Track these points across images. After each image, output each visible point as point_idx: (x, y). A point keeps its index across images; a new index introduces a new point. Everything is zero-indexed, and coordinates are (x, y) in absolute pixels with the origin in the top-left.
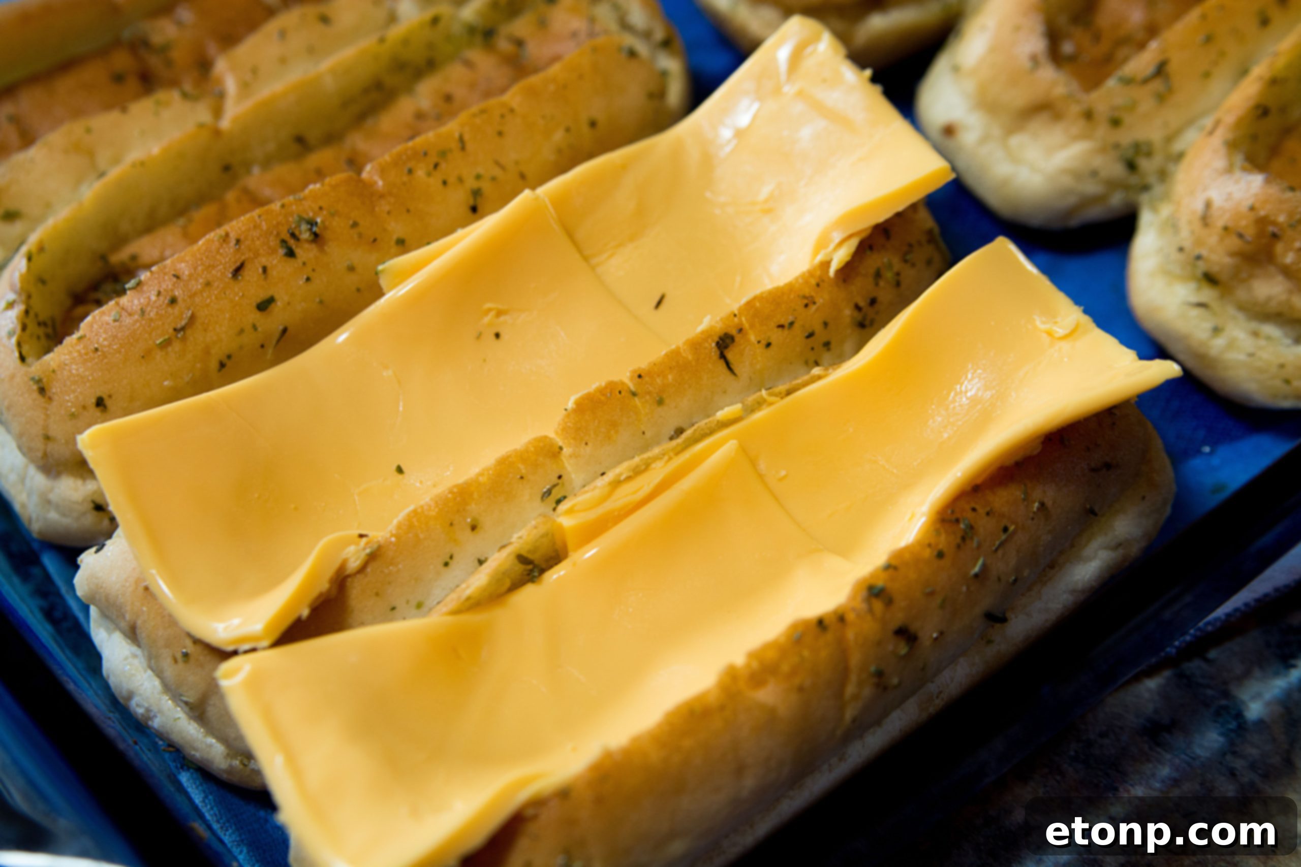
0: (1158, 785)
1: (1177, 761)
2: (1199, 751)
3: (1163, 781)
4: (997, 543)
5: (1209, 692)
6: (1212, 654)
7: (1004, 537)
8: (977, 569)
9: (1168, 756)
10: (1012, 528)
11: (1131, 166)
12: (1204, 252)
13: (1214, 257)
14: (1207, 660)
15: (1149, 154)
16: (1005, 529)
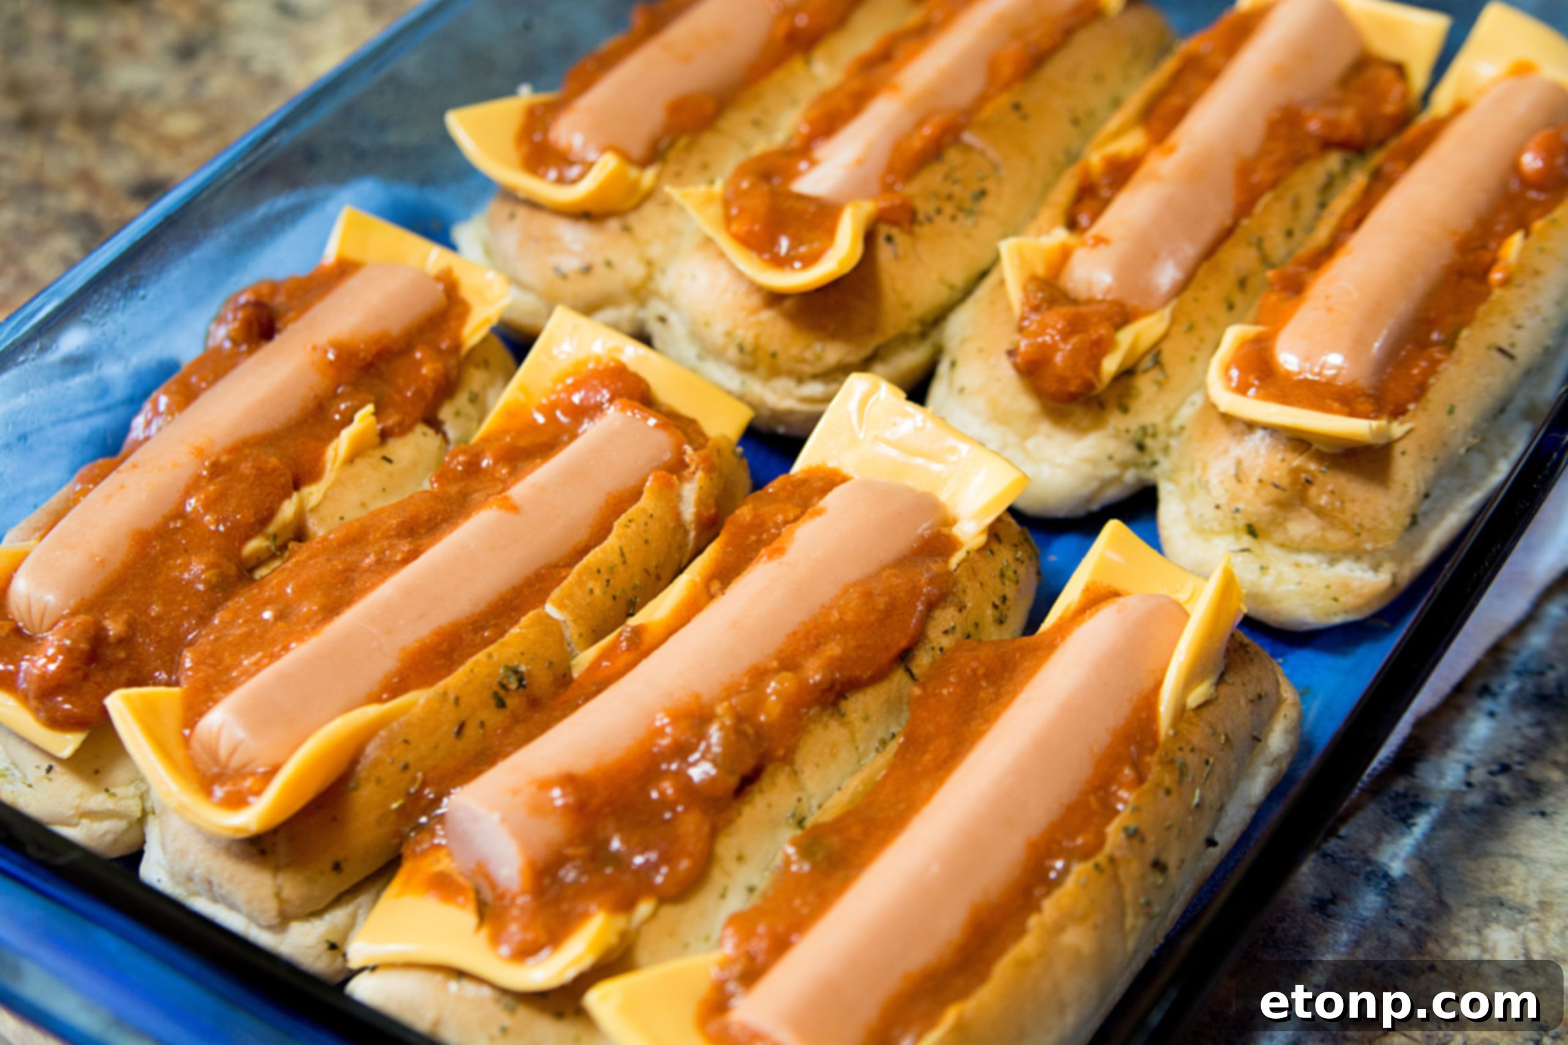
0: (1343, 950)
1: (1351, 926)
2: (1366, 914)
3: (1346, 945)
4: (1205, 775)
5: (1354, 863)
6: (1343, 831)
7: (1208, 769)
8: (1196, 800)
9: (1342, 924)
10: (1211, 760)
11: (1141, 447)
12: (1241, 506)
13: (1250, 509)
14: (1340, 837)
15: (1154, 435)
16: (1207, 762)
